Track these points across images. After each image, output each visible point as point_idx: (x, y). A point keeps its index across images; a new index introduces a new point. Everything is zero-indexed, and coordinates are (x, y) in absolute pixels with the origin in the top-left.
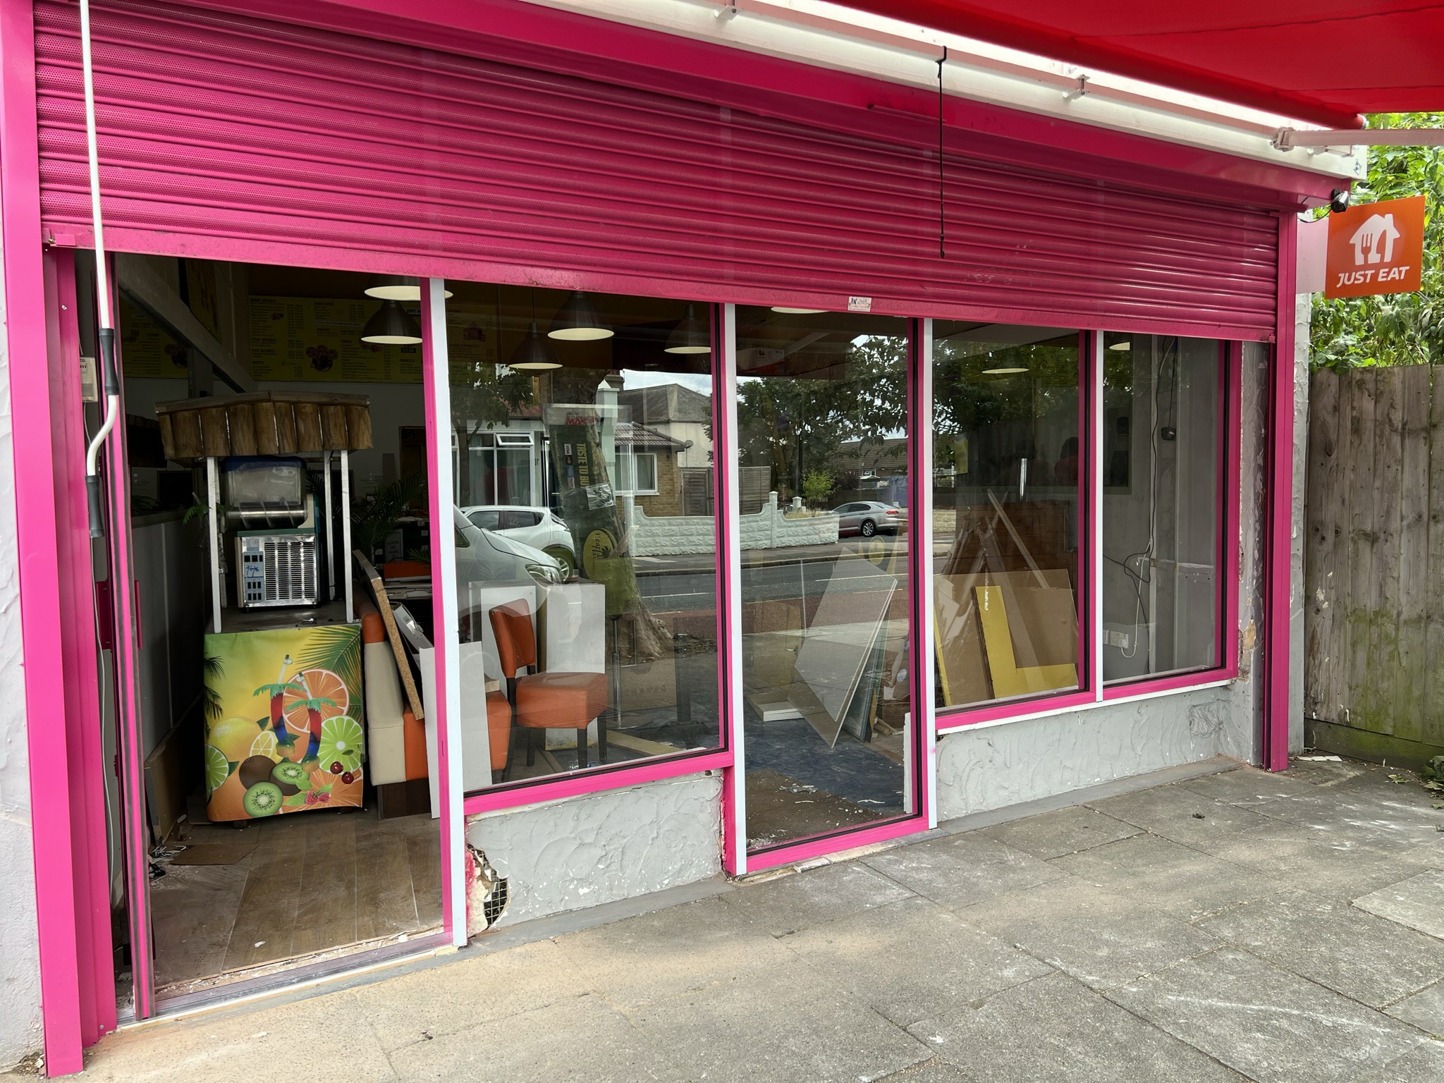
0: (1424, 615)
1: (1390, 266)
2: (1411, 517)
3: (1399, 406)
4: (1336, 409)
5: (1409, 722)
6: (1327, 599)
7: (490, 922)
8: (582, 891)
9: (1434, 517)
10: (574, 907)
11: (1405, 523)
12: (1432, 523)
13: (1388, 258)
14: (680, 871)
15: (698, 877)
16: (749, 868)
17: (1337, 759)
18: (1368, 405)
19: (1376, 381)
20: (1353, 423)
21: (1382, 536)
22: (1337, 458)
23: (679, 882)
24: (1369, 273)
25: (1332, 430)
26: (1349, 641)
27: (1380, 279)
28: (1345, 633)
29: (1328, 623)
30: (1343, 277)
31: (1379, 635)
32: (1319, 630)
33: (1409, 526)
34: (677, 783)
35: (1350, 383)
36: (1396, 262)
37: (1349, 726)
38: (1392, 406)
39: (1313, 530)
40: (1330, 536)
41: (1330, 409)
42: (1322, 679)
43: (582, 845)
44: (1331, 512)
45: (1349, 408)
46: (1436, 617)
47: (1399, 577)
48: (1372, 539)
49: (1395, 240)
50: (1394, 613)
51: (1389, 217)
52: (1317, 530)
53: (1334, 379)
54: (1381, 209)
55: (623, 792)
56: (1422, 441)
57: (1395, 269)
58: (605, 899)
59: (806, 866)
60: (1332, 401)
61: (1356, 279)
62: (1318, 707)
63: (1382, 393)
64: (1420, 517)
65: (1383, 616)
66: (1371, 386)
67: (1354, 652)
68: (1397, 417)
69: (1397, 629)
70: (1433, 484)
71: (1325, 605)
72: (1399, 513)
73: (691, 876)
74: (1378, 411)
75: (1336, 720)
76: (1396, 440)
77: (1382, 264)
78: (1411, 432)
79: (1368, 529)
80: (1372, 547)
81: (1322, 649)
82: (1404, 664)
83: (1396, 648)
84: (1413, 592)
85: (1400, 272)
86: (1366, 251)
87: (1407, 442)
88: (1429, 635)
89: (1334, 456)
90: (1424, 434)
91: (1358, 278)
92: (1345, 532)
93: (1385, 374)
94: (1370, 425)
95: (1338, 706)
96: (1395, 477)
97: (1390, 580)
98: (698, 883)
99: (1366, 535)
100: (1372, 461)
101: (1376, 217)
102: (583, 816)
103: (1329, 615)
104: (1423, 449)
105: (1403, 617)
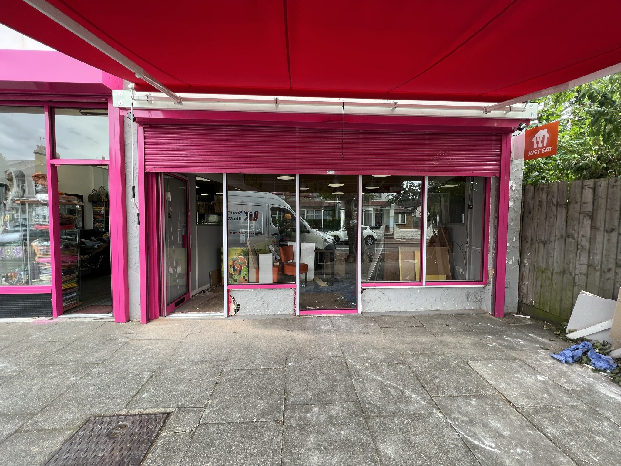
0: (562, 271)
1: (546, 147)
2: (559, 236)
3: (556, 196)
4: (533, 198)
5: (555, 309)
6: (527, 262)
7: (236, 313)
8: (258, 311)
9: (568, 236)
10: (256, 314)
11: (557, 238)
12: (567, 238)
13: (545, 144)
14: (283, 311)
15: (288, 313)
16: (300, 313)
17: (529, 317)
18: (544, 196)
19: (548, 188)
20: (539, 203)
21: (548, 242)
22: (533, 215)
23: (283, 313)
24: (539, 150)
25: (531, 205)
26: (535, 277)
27: (542, 152)
28: (534, 274)
29: (528, 271)
30: (530, 153)
31: (546, 277)
32: (525, 272)
33: (558, 239)
34: (283, 290)
35: (539, 189)
36: (548, 146)
37: (534, 306)
38: (553, 196)
39: (523, 238)
40: (529, 241)
41: (531, 198)
42: (525, 289)
43: (257, 300)
44: (529, 233)
45: (537, 197)
46: (567, 272)
47: (554, 257)
48: (545, 243)
49: (548, 138)
50: (551, 269)
51: (546, 130)
52: (525, 239)
53: (532, 188)
54: (543, 128)
55: (268, 290)
56: (564, 209)
57: (548, 148)
58: (263, 313)
59: (315, 316)
60: (531, 195)
61: (534, 153)
62: (523, 299)
63: (550, 192)
64: (562, 235)
65: (547, 270)
66: (546, 189)
67: (537, 282)
68: (555, 200)
69: (552, 275)
70: (568, 224)
71: (527, 264)
72: (554, 234)
73: (286, 312)
74: (548, 198)
75: (529, 304)
76: (554, 208)
77: (543, 147)
78: (560, 205)
79: (543, 239)
80: (544, 247)
81: (525, 279)
82: (555, 287)
83: (552, 282)
84: (559, 262)
85: (549, 149)
86: (538, 143)
87: (559, 209)
88: (564, 279)
89: (531, 214)
90: (565, 206)
91: (535, 152)
92: (535, 240)
93: (551, 185)
94: (545, 203)
95: (530, 300)
96: (553, 221)
97: (550, 258)
98: (288, 314)
99: (542, 241)
100: (545, 215)
101: (541, 131)
102: (258, 294)
103: (528, 268)
104: (564, 212)
105: (555, 271)
